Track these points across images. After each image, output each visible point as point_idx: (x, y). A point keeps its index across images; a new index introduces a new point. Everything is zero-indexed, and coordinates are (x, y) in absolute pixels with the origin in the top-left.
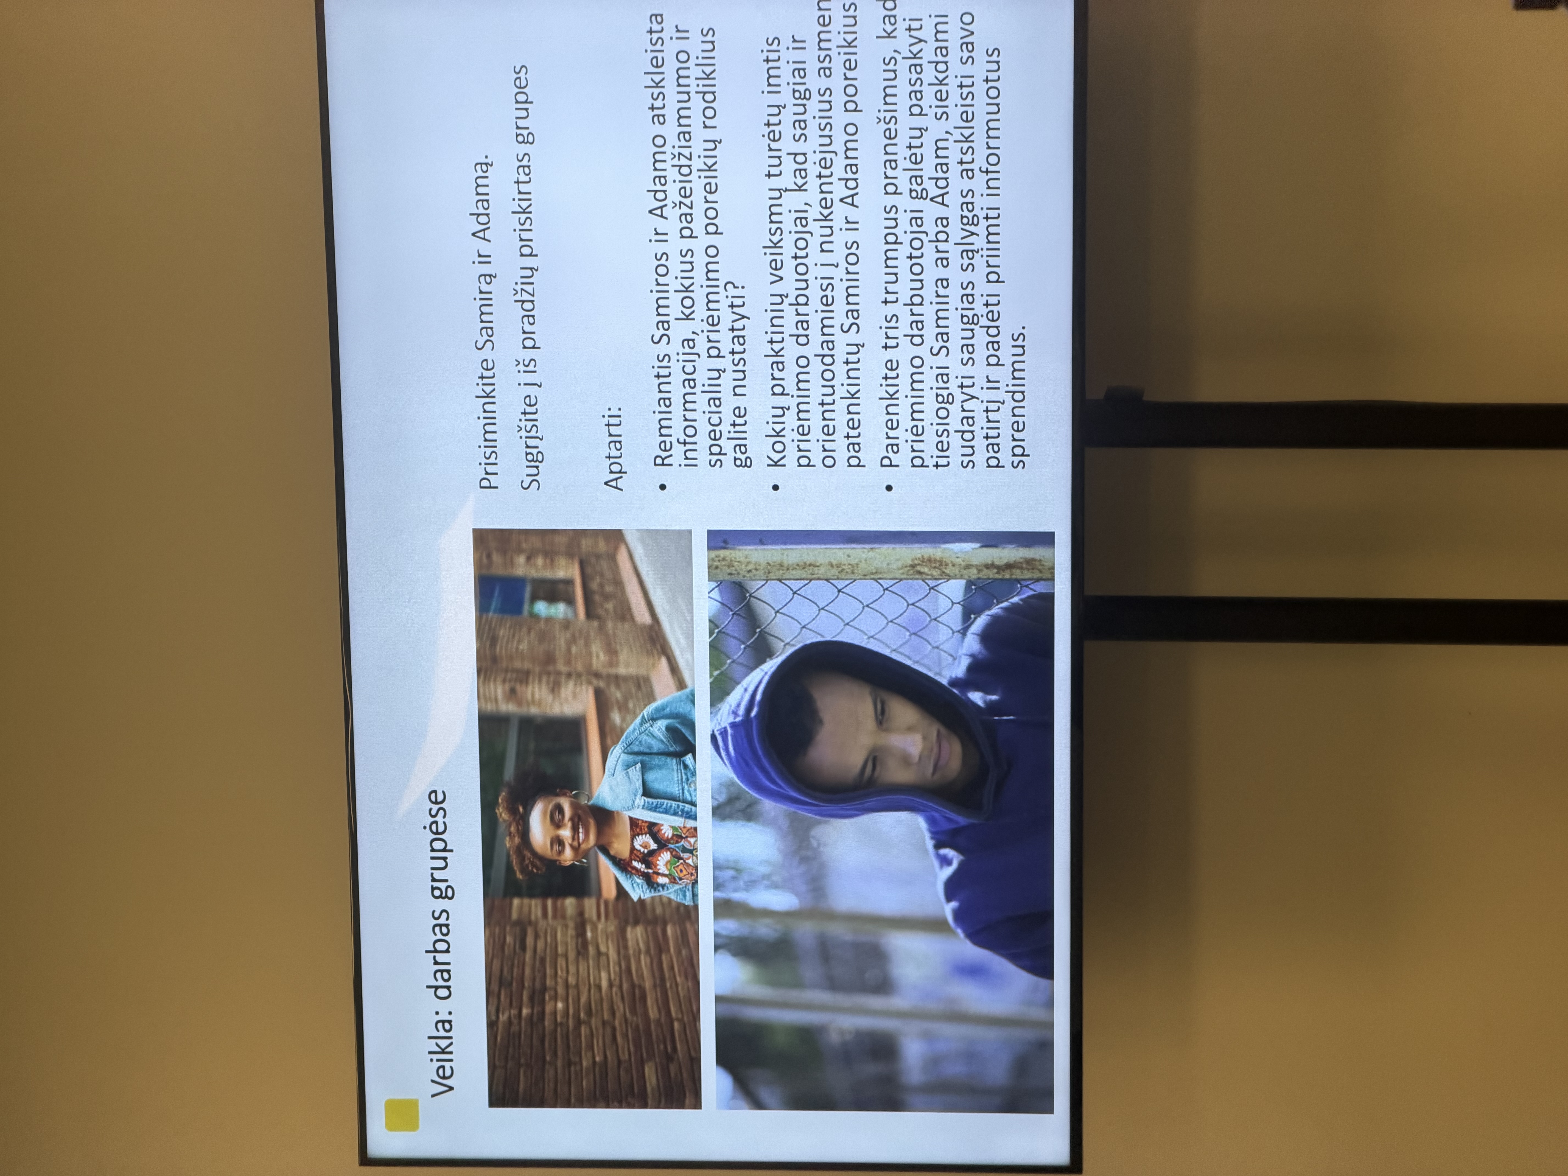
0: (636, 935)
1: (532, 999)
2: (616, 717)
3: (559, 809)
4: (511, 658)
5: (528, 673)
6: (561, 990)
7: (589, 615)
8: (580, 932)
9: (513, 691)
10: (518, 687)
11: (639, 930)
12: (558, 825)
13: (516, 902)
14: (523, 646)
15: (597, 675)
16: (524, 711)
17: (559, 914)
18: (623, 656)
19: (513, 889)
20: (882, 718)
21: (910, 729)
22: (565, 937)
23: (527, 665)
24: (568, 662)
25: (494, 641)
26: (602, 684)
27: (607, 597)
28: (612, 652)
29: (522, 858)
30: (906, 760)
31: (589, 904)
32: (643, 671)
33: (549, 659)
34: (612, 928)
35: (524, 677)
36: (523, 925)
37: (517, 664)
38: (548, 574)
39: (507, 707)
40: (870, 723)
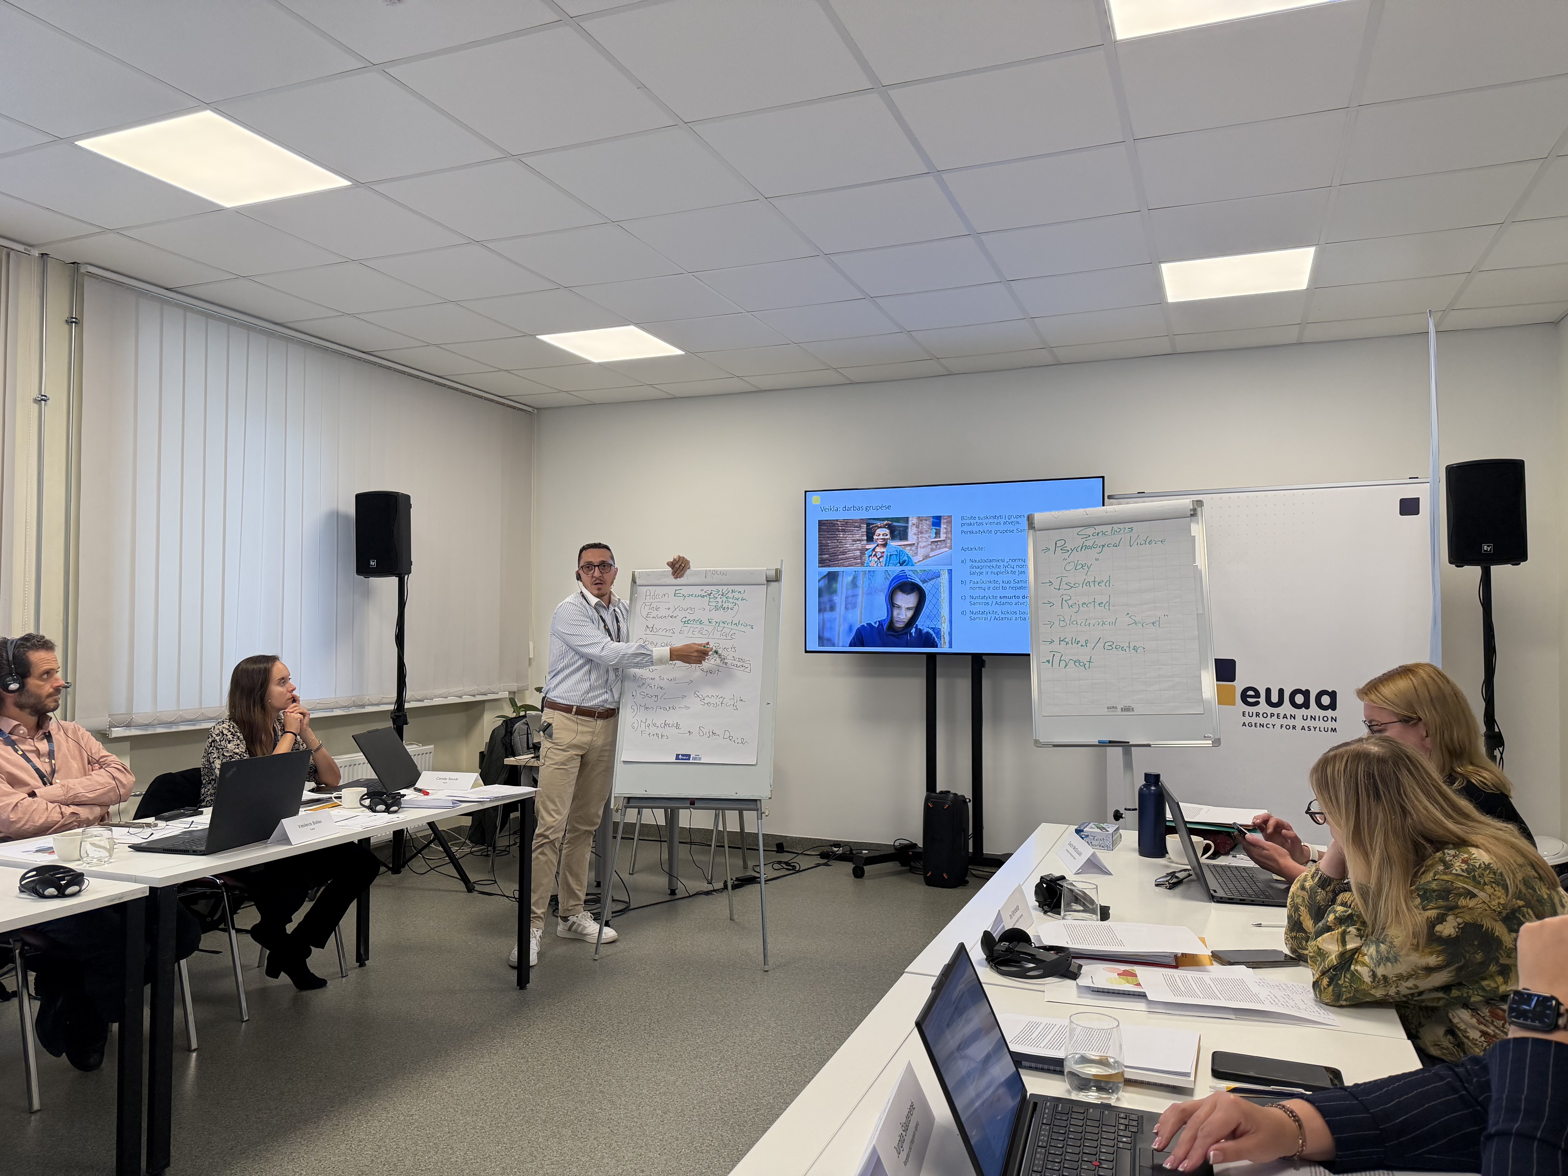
0: (858, 553)
1: (843, 529)
2: (909, 548)
3: (887, 535)
4: (922, 524)
5: (918, 528)
6: (845, 536)
7: (932, 542)
8: (858, 540)
9: (914, 524)
10: (915, 526)
11: (859, 554)
12: (883, 535)
13: (865, 526)
14: (925, 527)
15: (918, 544)
16: (910, 527)
17: (862, 535)
18: (922, 550)
19: (868, 525)
20: (909, 609)
21: (906, 615)
22: (857, 537)
23: (920, 528)
24: (921, 537)
25: (926, 520)
26: (916, 545)
27: (936, 546)
28: (923, 547)
29: (875, 527)
30: (898, 614)
31: (865, 542)
32: (919, 554)
33: (922, 533)
34: (859, 547)
35: (918, 527)
36: (860, 527)
37: (920, 525)
38: (942, 533)
39: (910, 523)
40: (907, 606)
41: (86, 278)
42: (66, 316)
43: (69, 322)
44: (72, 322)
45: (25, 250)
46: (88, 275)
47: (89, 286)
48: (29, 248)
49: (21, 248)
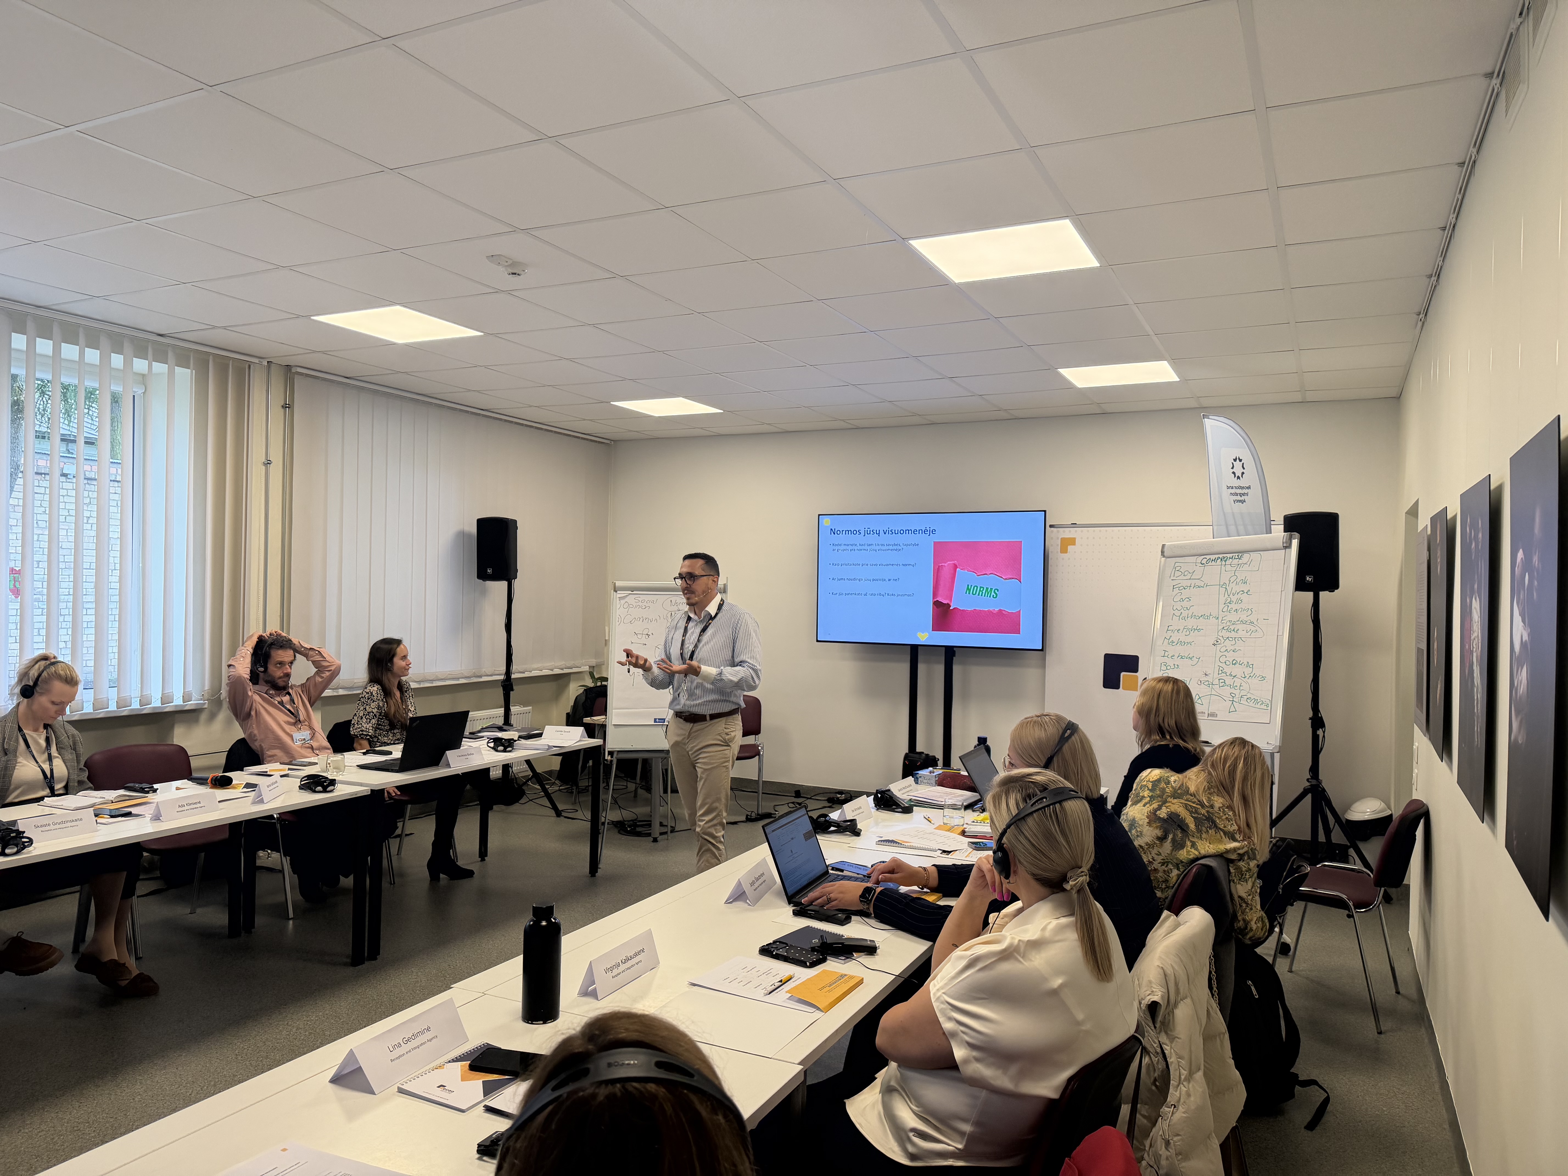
41: (296, 376)
42: (282, 403)
43: (284, 407)
44: (286, 407)
45: (259, 361)
46: (297, 374)
47: (297, 380)
48: (260, 360)
49: (256, 360)
